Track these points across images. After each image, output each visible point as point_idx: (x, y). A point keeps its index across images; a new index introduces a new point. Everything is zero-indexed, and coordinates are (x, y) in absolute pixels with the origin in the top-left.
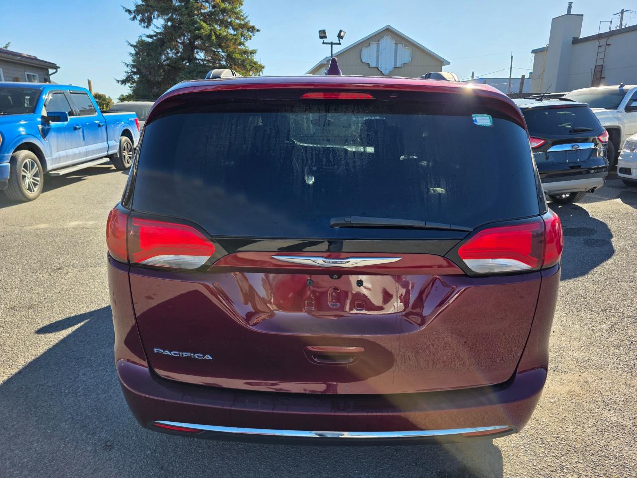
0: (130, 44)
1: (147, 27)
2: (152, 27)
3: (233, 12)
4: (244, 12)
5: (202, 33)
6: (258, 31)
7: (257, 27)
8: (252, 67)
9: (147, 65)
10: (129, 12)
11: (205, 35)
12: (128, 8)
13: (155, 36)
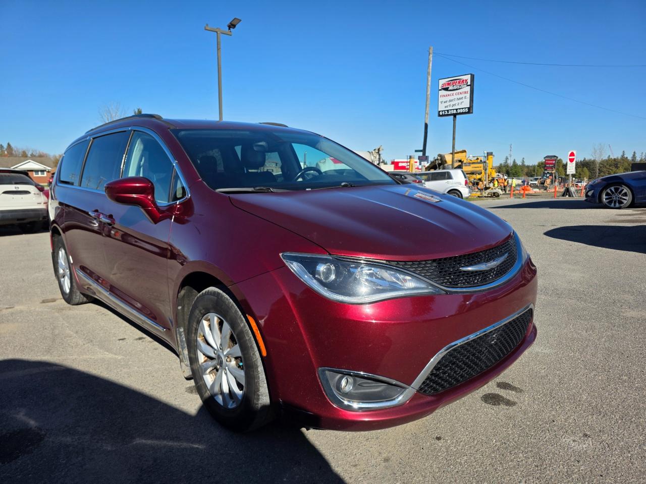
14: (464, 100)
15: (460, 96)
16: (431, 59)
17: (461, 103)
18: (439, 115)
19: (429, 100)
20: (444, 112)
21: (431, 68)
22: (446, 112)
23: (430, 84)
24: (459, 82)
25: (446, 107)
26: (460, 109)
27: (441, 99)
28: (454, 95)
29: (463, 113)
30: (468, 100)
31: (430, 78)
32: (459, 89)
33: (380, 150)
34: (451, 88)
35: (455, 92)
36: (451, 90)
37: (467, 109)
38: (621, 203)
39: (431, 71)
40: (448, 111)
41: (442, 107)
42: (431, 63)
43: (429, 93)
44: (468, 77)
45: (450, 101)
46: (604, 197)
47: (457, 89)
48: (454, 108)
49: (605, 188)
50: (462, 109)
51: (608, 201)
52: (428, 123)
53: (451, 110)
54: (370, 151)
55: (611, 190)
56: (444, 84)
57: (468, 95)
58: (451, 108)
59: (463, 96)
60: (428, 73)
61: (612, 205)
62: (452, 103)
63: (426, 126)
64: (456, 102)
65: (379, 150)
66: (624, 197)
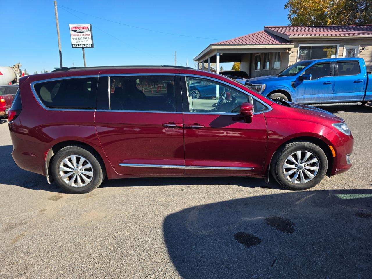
14: (87, 39)
15: (85, 37)
16: (57, 9)
17: (87, 41)
18: (73, 47)
19: (59, 35)
20: (75, 45)
21: (57, 14)
22: (77, 45)
23: (58, 25)
24: (83, 28)
25: (76, 42)
26: (86, 44)
27: (72, 37)
28: (81, 35)
29: (88, 47)
30: (90, 40)
31: (58, 22)
32: (84, 32)
33: (20, 66)
34: (78, 31)
35: (81, 34)
36: (78, 32)
37: (90, 45)
39: (57, 17)
40: (78, 45)
41: (74, 42)
42: (57, 11)
43: (59, 31)
44: (88, 26)
45: (79, 39)
47: (82, 32)
48: (82, 43)
50: (88, 44)
52: (61, 51)
53: (80, 44)
54: (11, 67)
56: (73, 28)
57: (90, 37)
58: (80, 43)
59: (87, 36)
60: (56, 18)
62: (80, 40)
63: (60, 52)
64: (83, 40)
65: (18, 66)
66: (197, 95)
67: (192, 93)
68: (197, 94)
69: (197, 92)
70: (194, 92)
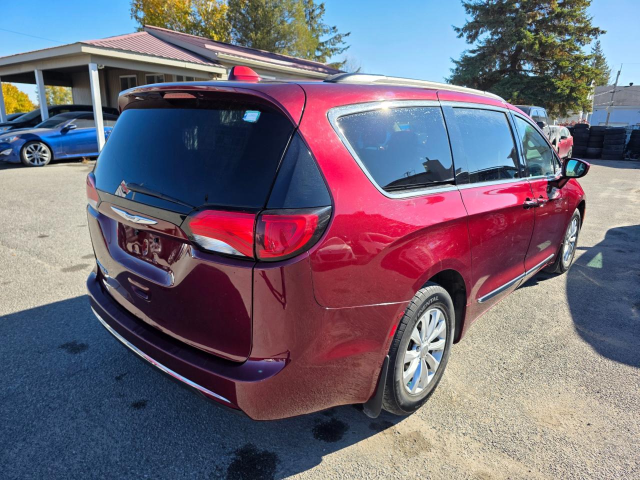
0: (453, 60)
1: (471, 42)
2: (476, 42)
3: (571, 15)
4: (587, 14)
5: (524, 43)
6: (603, 32)
7: (601, 29)
8: (582, 74)
9: (461, 80)
10: (458, 30)
11: (527, 45)
12: (457, 26)
13: (478, 50)
38: (42, 160)
46: (26, 156)
49: (25, 145)
51: (30, 159)
55: (31, 148)
61: (36, 163)
66: (44, 155)
67: (30, 150)
68: (44, 152)
69: (44, 148)
70: (36, 147)
